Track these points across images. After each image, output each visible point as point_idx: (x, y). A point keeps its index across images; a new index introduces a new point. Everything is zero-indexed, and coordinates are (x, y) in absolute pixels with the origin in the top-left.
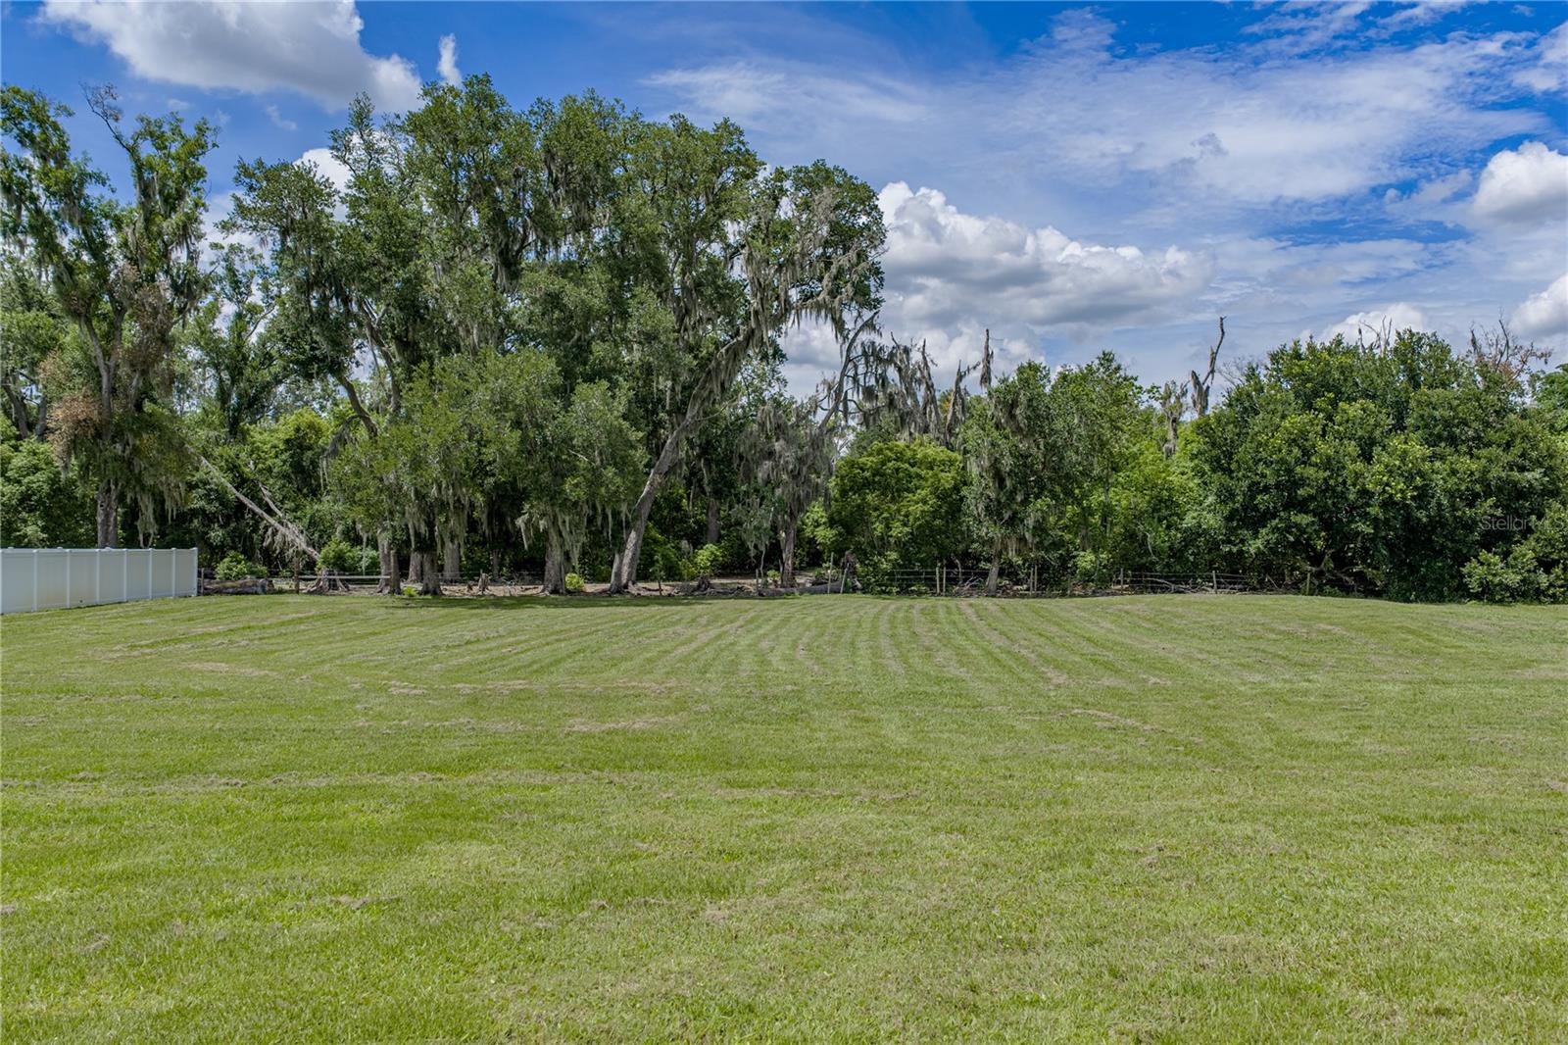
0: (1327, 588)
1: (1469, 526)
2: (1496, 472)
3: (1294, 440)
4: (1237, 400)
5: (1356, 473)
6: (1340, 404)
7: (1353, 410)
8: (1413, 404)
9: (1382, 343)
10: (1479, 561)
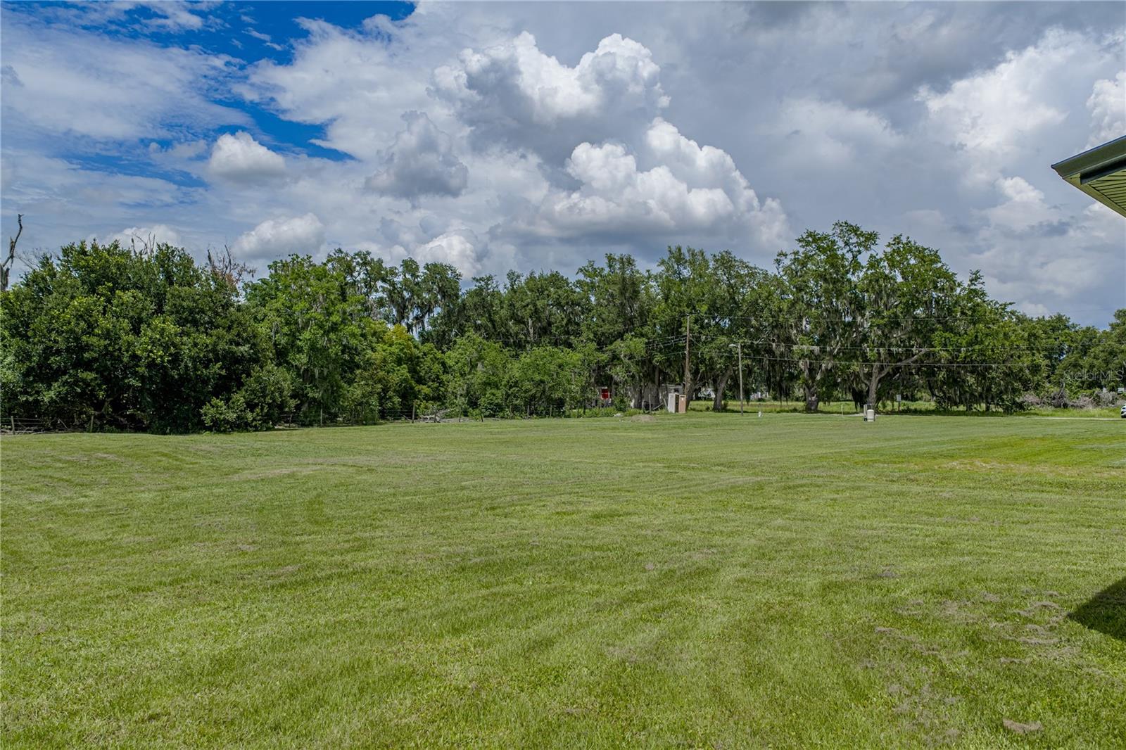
0: (107, 427)
1: (205, 382)
2: (222, 346)
3: (81, 316)
4: (34, 281)
5: (129, 342)
6: (117, 291)
7: (127, 296)
8: (169, 296)
9: (149, 251)
10: (211, 405)
